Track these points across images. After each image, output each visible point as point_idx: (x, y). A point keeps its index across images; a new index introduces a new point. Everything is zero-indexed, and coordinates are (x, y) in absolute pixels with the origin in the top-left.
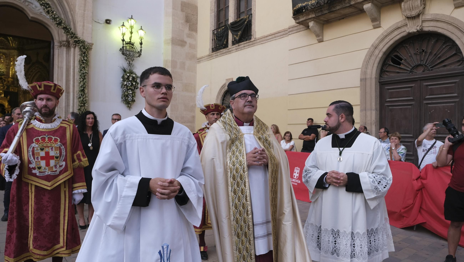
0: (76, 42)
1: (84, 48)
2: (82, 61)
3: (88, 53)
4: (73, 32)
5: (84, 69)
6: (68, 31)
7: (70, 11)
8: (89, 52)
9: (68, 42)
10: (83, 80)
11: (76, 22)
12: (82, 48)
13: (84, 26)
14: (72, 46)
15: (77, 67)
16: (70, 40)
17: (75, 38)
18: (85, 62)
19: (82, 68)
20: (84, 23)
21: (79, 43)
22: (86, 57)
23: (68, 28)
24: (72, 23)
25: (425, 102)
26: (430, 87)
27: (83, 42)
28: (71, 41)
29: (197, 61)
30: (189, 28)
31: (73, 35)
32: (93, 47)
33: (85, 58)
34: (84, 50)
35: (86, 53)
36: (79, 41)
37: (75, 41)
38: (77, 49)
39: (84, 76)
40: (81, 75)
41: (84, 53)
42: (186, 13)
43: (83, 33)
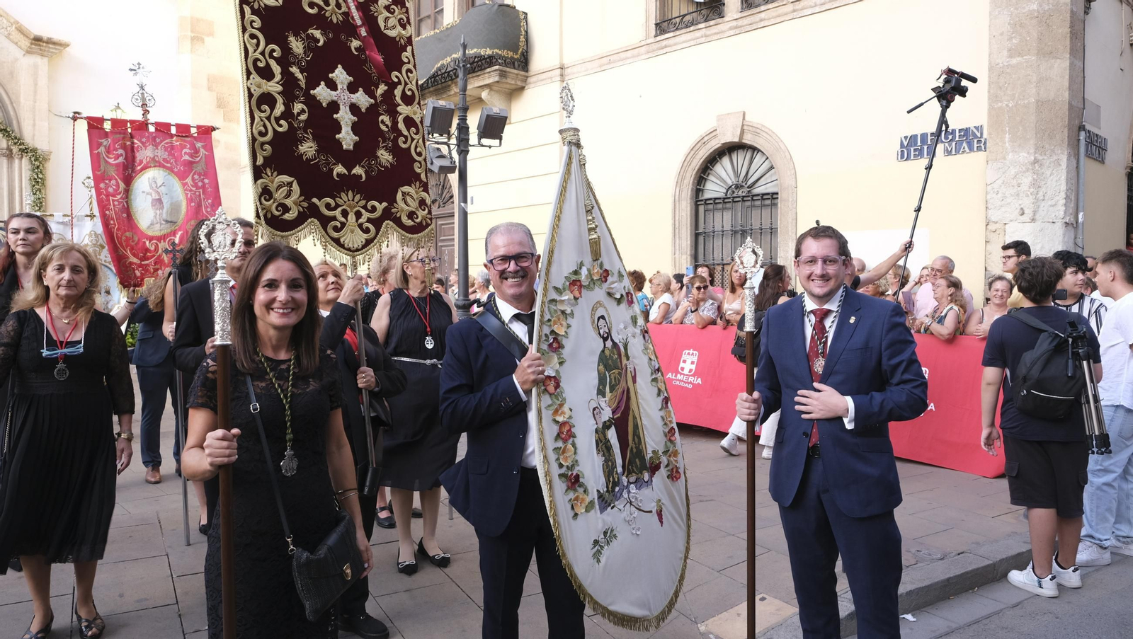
0: (22, 151)
1: (35, 161)
2: (35, 179)
3: (43, 166)
4: (18, 136)
5: (40, 191)
6: (9, 134)
7: (12, 103)
8: (46, 166)
9: (11, 151)
10: (40, 209)
11: (22, 120)
12: (33, 159)
13: (34, 125)
14: (17, 156)
15: (26, 188)
16: (12, 147)
17: (20, 145)
18: (40, 180)
19: (36, 191)
20: (34, 120)
21: (27, 153)
22: (41, 172)
23: (8, 130)
24: (15, 122)
25: (440, 244)
26: (443, 227)
27: (34, 150)
28: (15, 149)
29: (241, 170)
30: (224, 115)
31: (18, 141)
32: (52, 157)
33: (40, 176)
34: (36, 163)
35: (41, 168)
36: (26, 149)
37: (20, 149)
38: (25, 161)
39: (41, 203)
40: (34, 202)
41: (38, 167)
42: (217, 93)
43: (34, 135)
